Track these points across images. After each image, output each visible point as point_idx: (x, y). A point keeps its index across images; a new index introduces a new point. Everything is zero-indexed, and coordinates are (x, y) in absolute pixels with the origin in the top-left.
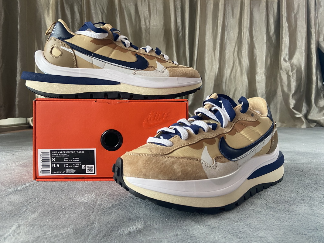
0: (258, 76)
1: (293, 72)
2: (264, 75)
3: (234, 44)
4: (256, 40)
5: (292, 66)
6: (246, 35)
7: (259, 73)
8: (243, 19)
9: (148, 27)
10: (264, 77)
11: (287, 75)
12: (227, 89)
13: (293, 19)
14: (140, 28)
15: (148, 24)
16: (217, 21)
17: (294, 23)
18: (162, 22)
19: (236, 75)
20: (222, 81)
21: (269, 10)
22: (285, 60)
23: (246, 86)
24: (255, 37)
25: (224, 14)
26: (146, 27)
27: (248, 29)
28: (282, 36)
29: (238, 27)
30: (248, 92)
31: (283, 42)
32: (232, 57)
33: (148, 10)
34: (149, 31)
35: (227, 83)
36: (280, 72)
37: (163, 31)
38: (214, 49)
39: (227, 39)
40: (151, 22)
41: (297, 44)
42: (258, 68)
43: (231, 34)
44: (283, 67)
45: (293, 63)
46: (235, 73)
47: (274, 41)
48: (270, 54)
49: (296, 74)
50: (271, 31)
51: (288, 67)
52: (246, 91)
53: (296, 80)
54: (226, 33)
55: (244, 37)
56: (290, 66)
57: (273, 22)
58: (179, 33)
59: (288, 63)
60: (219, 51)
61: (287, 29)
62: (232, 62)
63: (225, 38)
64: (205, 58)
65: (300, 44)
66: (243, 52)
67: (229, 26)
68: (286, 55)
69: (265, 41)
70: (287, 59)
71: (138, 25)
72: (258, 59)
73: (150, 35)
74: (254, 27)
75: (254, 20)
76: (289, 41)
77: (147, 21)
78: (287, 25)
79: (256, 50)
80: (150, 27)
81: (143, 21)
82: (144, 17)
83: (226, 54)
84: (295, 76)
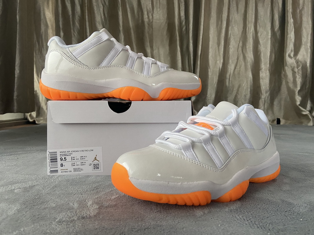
0: (262, 72)
1: (298, 69)
2: (268, 71)
3: (239, 39)
4: (261, 35)
5: (297, 62)
6: (250, 30)
7: (263, 69)
8: (247, 13)
9: (151, 21)
10: (268, 73)
11: (292, 72)
12: (230, 85)
13: (299, 15)
14: (143, 22)
15: (151, 17)
16: (222, 16)
17: (299, 19)
18: (166, 16)
19: (240, 71)
20: (226, 77)
21: (274, 6)
22: (289, 56)
23: (251, 82)
24: (259, 32)
25: (229, 9)
26: (149, 20)
27: (253, 24)
28: (287, 32)
29: (243, 22)
30: (252, 88)
31: (288, 38)
32: (237, 52)
33: (151, 3)
34: (152, 25)
35: (231, 79)
36: (285, 69)
37: (167, 25)
38: (219, 44)
39: (232, 34)
40: (154, 16)
41: (303, 41)
42: (263, 64)
43: (236, 29)
44: (288, 63)
45: (298, 59)
46: (239, 69)
47: (278, 37)
48: (275, 50)
49: (301, 71)
50: (275, 27)
51: (293, 63)
52: (251, 87)
53: (302, 76)
54: (230, 28)
55: (248, 32)
56: (295, 62)
57: (277, 17)
58: (183, 27)
59: (293, 59)
60: (223, 46)
61: (292, 25)
62: (236, 58)
63: (230, 32)
64: (209, 53)
65: (305, 41)
66: (247, 47)
67: (233, 20)
68: (292, 51)
69: (270, 37)
70: (292, 55)
71: (140, 18)
72: (262, 55)
73: (152, 29)
74: (259, 23)
75: (259, 15)
76: (294, 38)
77: (150, 15)
78: (292, 20)
79: (261, 46)
80: (152, 21)
81: (146, 15)
82: (147, 10)
83: (230, 49)
84: (301, 72)
